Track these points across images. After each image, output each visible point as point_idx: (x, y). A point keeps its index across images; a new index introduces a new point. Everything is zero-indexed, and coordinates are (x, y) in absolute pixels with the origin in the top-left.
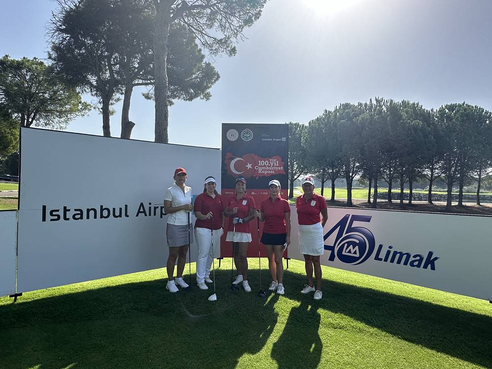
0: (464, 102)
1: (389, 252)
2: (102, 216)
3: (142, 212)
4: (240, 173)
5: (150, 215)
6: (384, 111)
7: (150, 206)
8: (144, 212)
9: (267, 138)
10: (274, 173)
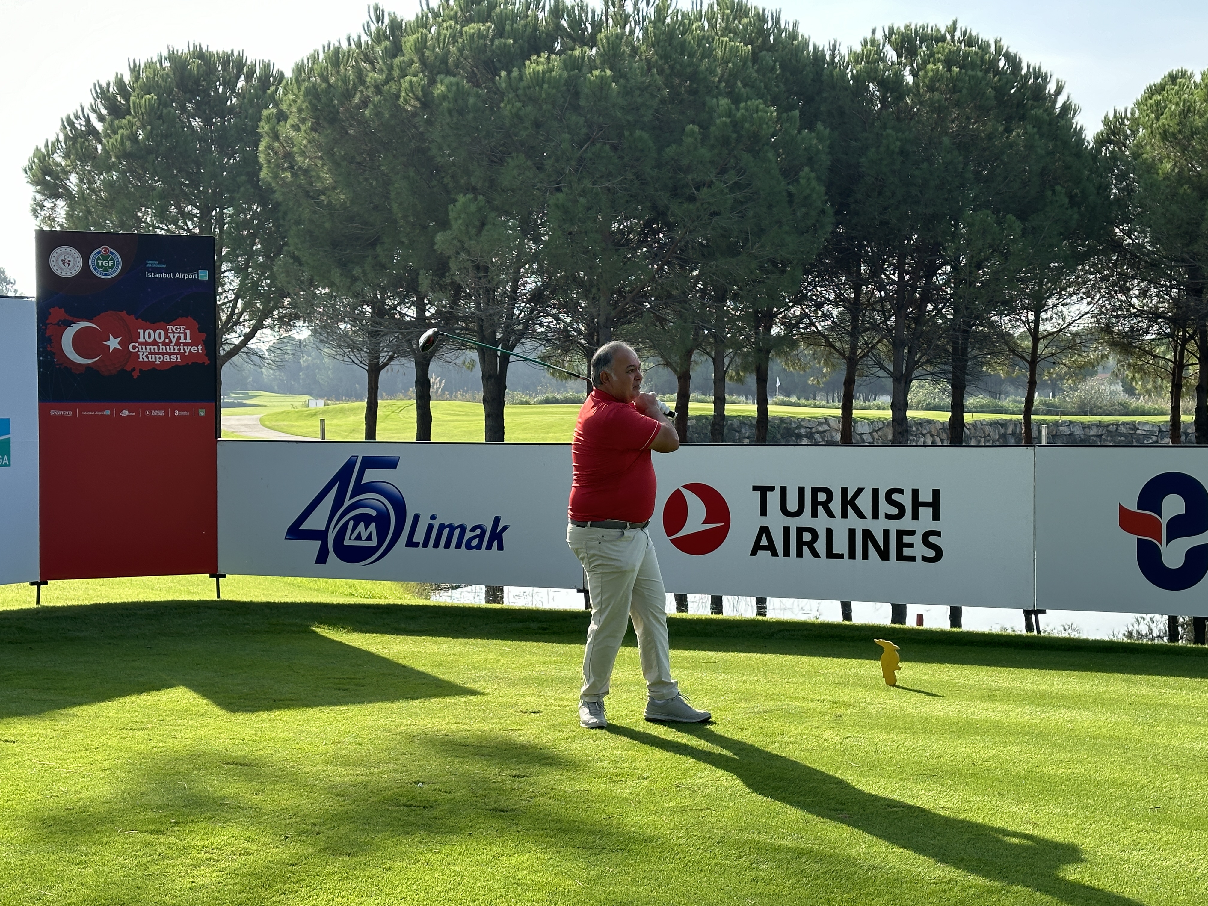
1: (430, 527)
4: (90, 361)
9: (159, 271)
10: (179, 360)
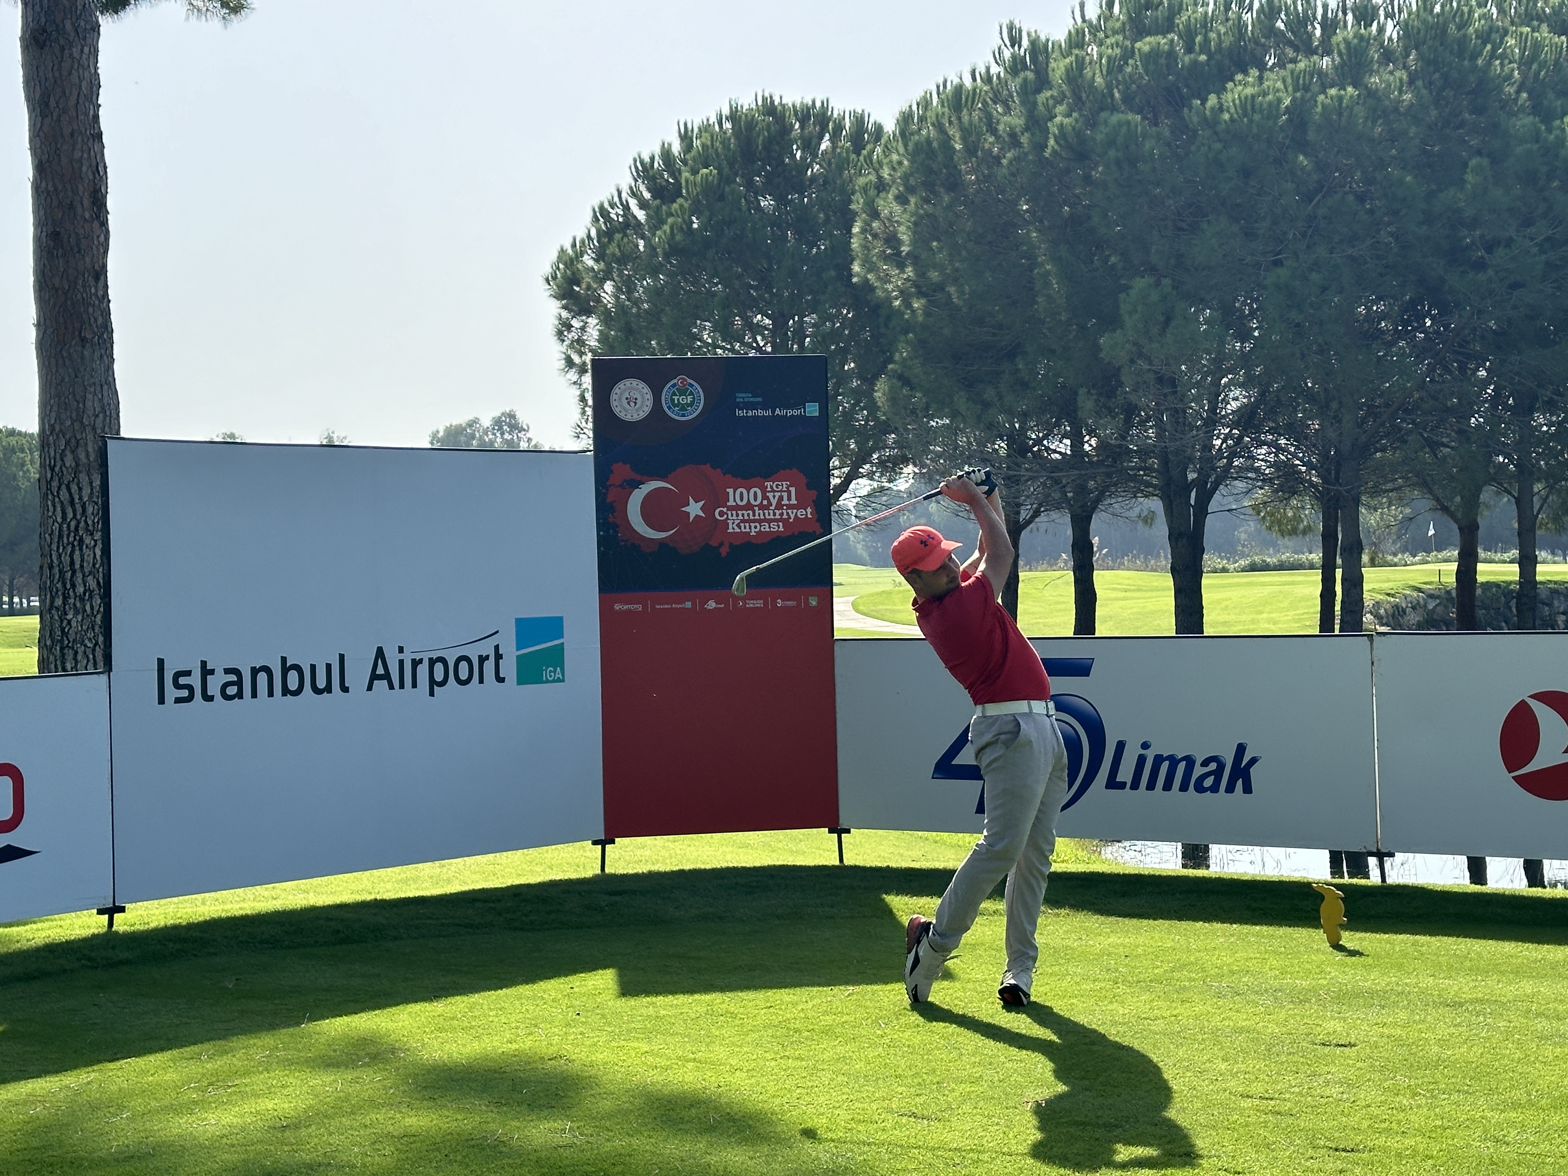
1: (1142, 760)
2: (286, 691)
3: (380, 677)
4: (664, 535)
5: (402, 686)
7: (401, 656)
8: (387, 676)
9: (753, 406)
10: (781, 529)
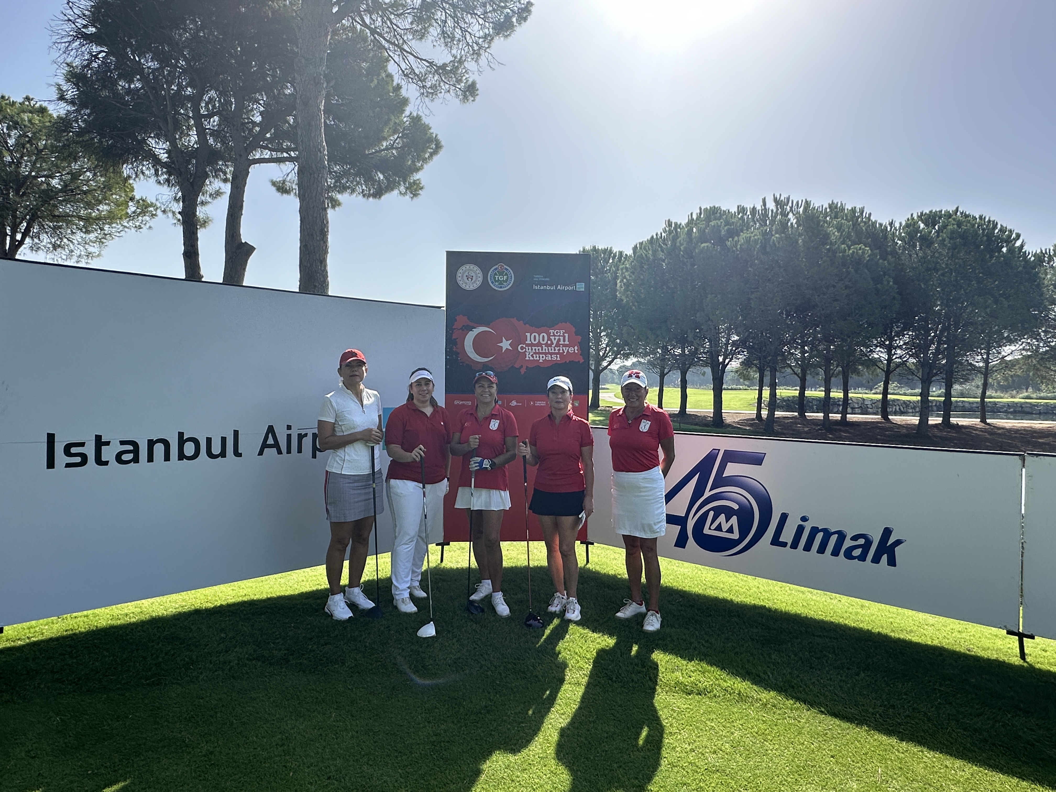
0: (957, 208)
1: (800, 529)
2: (182, 456)
3: (270, 446)
4: (486, 360)
5: (289, 451)
6: (792, 224)
7: (289, 432)
8: (276, 445)
9: (544, 284)
10: (558, 359)
